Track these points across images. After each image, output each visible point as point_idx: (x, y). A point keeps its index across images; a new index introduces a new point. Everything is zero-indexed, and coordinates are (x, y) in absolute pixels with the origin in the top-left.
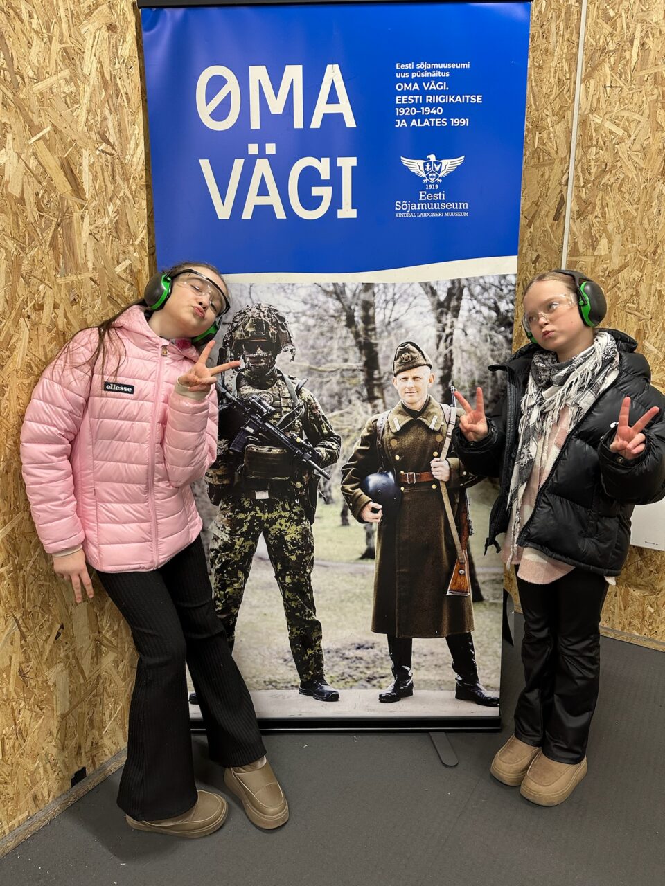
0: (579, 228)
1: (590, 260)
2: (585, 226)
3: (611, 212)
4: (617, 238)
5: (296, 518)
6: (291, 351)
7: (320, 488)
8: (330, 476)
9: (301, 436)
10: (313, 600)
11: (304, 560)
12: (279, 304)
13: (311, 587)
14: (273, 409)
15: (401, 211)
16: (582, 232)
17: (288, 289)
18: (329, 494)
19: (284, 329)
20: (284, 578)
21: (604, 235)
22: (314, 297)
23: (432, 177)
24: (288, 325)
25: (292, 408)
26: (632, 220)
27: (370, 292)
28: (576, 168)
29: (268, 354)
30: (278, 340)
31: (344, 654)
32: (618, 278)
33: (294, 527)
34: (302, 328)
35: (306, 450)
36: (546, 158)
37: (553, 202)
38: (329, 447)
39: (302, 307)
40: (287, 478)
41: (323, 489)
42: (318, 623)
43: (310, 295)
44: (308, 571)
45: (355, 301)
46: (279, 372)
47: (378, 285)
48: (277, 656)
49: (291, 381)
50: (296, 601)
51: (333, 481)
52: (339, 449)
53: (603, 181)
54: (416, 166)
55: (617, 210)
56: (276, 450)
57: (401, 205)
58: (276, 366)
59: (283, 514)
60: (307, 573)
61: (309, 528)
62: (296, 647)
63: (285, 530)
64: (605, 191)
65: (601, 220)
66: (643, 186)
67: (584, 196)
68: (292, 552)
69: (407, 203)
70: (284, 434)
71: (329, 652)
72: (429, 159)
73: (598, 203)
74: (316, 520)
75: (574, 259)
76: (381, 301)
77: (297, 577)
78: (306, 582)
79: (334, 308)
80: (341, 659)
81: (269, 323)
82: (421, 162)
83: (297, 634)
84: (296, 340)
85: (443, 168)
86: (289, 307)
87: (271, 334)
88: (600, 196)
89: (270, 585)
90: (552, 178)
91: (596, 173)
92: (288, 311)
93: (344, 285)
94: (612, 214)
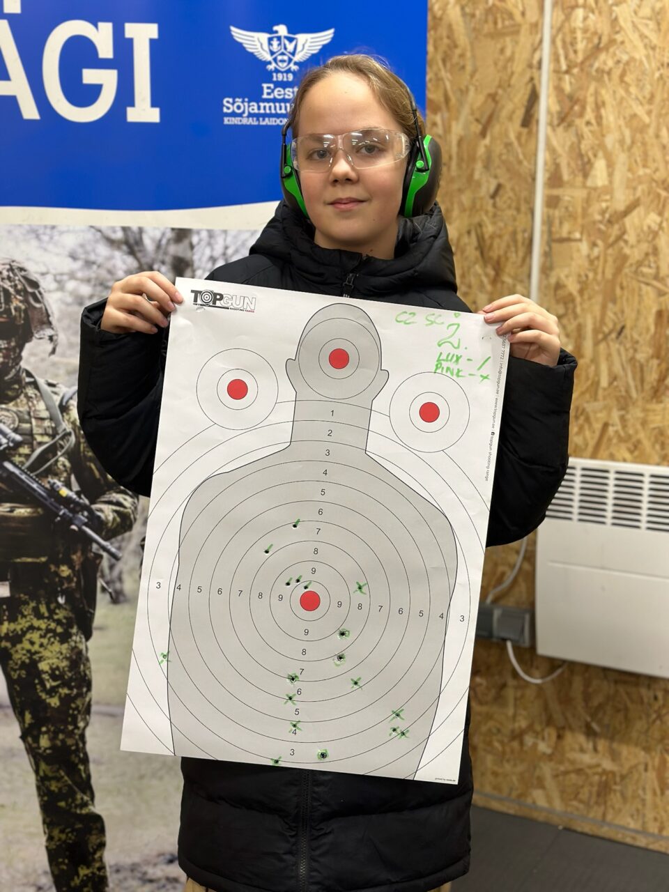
0: (562, 140)
1: (580, 194)
2: (571, 138)
3: (609, 116)
4: (621, 158)
5: (59, 630)
6: (51, 338)
7: (103, 576)
8: (120, 554)
9: (68, 484)
10: (89, 777)
11: (73, 705)
12: (28, 259)
13: (86, 754)
14: (18, 438)
15: (234, 114)
16: (567, 148)
17: (44, 234)
18: (118, 585)
19: (37, 300)
20: (36, 740)
21: (600, 154)
22: (89, 248)
23: (283, 61)
24: (46, 295)
25: (53, 436)
26: (643, 129)
27: (186, 243)
28: (553, 42)
29: (9, 343)
30: (27, 318)
31: (145, 873)
32: (624, 225)
33: (57, 647)
34: (69, 299)
35: (78, 509)
36: (507, 23)
37: (520, 96)
38: (119, 504)
39: (68, 265)
40: (43, 559)
41: (108, 578)
42: (98, 819)
43: (82, 246)
44: (81, 724)
45: (160, 257)
46: (29, 374)
47: (198, 232)
48: (25, 881)
49: (49, 389)
50: (58, 779)
51: (126, 563)
52: (136, 508)
53: (596, 65)
54: (255, 42)
55: (619, 112)
56: (22, 511)
57: (233, 104)
58: (23, 364)
59: (36, 623)
60: (77, 728)
61: (82, 647)
62: (58, 864)
63: (39, 653)
64: (599, 80)
65: (595, 127)
66: (657, 75)
67: (567, 88)
68: (52, 692)
69: (243, 102)
70: (37, 482)
71: (118, 871)
72: (276, 32)
73: (590, 100)
74: (95, 634)
75: (556, 192)
76: (205, 258)
77: (61, 736)
78: (77, 745)
79: (124, 267)
80: (140, 883)
81: (12, 290)
82: (264, 37)
83: (60, 840)
84: (60, 320)
85: (299, 48)
86: (45, 264)
87: (16, 309)
88: (592, 89)
89: (11, 753)
90: (517, 56)
91: (585, 51)
92: (44, 270)
93: (141, 230)
94: (611, 118)
